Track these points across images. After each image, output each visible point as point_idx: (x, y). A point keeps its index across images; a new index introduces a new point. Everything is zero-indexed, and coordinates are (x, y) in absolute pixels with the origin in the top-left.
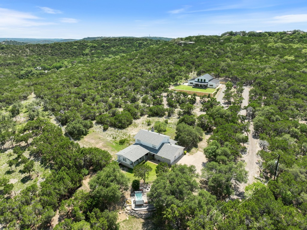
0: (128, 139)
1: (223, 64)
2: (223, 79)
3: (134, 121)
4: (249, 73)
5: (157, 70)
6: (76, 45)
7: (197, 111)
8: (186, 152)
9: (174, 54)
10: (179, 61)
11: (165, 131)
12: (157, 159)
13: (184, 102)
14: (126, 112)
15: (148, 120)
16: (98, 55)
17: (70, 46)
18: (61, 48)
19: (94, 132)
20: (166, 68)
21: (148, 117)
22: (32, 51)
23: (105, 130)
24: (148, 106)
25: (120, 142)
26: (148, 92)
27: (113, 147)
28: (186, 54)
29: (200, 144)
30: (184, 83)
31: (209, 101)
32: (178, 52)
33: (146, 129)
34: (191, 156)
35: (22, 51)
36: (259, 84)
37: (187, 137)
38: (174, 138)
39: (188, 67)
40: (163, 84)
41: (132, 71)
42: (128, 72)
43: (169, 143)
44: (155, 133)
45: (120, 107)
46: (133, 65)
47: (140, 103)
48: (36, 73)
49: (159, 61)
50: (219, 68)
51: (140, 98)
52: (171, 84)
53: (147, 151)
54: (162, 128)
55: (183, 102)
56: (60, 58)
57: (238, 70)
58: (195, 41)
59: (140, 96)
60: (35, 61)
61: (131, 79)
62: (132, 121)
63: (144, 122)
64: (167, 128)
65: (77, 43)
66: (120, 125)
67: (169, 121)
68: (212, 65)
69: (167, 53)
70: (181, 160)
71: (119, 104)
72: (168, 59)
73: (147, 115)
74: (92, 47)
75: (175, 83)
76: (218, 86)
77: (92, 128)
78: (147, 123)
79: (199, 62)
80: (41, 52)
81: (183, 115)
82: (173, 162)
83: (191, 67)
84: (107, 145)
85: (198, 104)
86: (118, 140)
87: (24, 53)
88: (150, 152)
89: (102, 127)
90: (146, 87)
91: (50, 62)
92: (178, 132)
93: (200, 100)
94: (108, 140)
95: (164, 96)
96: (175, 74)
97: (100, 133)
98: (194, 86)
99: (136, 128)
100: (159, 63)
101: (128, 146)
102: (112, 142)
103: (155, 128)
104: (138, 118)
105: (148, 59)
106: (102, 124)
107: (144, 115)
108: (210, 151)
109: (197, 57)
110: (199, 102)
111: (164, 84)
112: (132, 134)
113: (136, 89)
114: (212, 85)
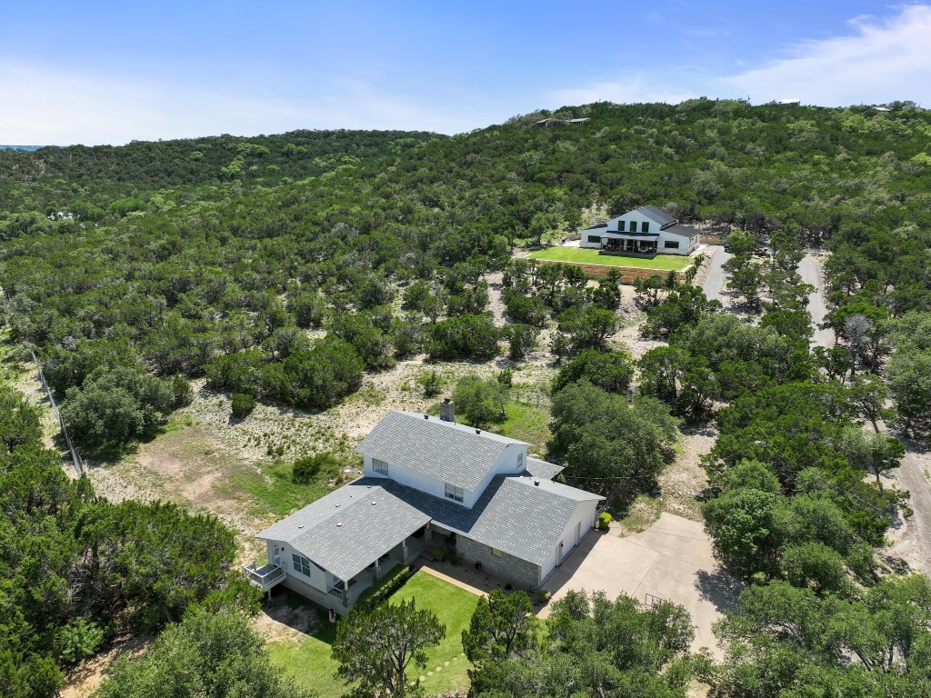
0: (337, 457)
1: (703, 176)
2: (708, 226)
3: (367, 378)
4: (805, 203)
5: (461, 199)
6: (200, 150)
7: (631, 340)
8: (607, 516)
9: (520, 153)
10: (541, 172)
11: (501, 419)
12: (471, 556)
13: (571, 304)
14: (335, 343)
15: (426, 374)
16: (271, 178)
17: (182, 153)
18: (152, 159)
19: (189, 424)
20: (497, 193)
21: (426, 361)
22: (55, 165)
23: (239, 415)
24: (426, 319)
25: (295, 471)
26: (430, 272)
27: (261, 492)
28: (563, 150)
29: (669, 478)
30: (564, 241)
31: (672, 299)
32: (536, 147)
33: (415, 411)
34: (633, 537)
35: (20, 167)
36: (856, 238)
37: (609, 446)
38: (544, 451)
39: (576, 186)
40: (486, 240)
41: (372, 207)
42: (359, 209)
43: (526, 474)
44: (460, 427)
45: (318, 326)
46: (377, 188)
47: (397, 311)
48: (47, 229)
49: (469, 172)
50: (691, 189)
51: (398, 291)
52: (515, 245)
53: (418, 519)
54: (488, 403)
55: (567, 304)
56: (143, 185)
57: (762, 193)
58: (590, 115)
59: (399, 286)
60: (57, 194)
61: (366, 229)
62: (360, 377)
63: (412, 384)
64: (510, 408)
65: (203, 143)
66: (304, 392)
67: (517, 378)
68: (662, 178)
69: (496, 148)
70: (587, 563)
71: (313, 314)
72: (501, 167)
73: (424, 356)
74: (252, 154)
75: (530, 240)
76: (693, 250)
77: (186, 410)
78: (422, 387)
79: (613, 171)
80: (83, 171)
81: (571, 354)
82: (549, 576)
83: (585, 188)
84: (236, 487)
85: (629, 310)
86: (290, 458)
87: (28, 173)
88: (434, 522)
89: (228, 405)
90: (421, 252)
91: (106, 196)
92: (565, 421)
93: (635, 295)
94: (246, 462)
95: (492, 285)
96: (532, 208)
97: (215, 431)
98: (604, 247)
99: (373, 407)
100: (470, 180)
101: (331, 490)
102: (259, 471)
103: (456, 404)
104: (387, 367)
105: (431, 169)
106: (230, 391)
107: (411, 354)
108: (741, 515)
109: (605, 158)
110: (633, 303)
111: (491, 242)
112: (353, 434)
113: (385, 262)
114: (674, 245)
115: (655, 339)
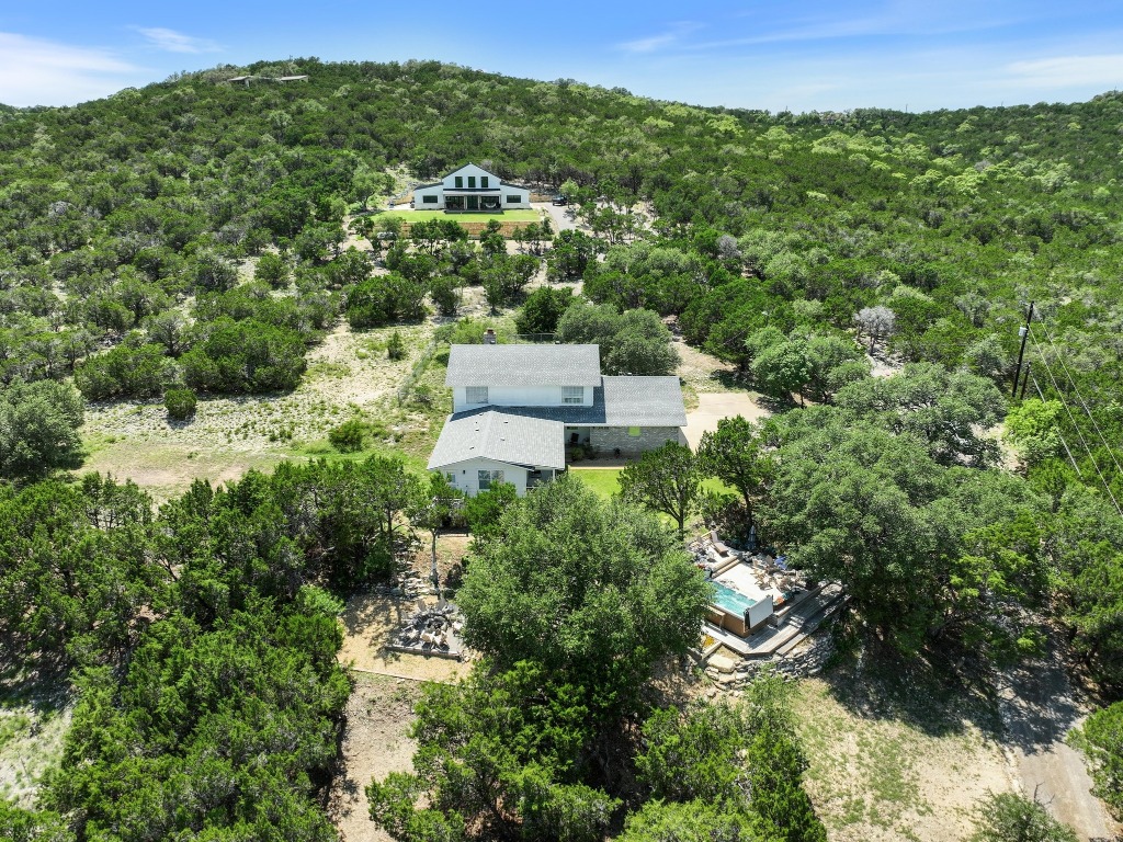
10: (306, 133)
12: (607, 447)
23: (182, 416)
28: (313, 109)
30: (391, 205)
39: (363, 148)
83: (373, 150)
99: (346, 378)
104: (315, 343)
111: (327, 205)
112: (358, 402)
114: (516, 199)
115: (561, 281)
